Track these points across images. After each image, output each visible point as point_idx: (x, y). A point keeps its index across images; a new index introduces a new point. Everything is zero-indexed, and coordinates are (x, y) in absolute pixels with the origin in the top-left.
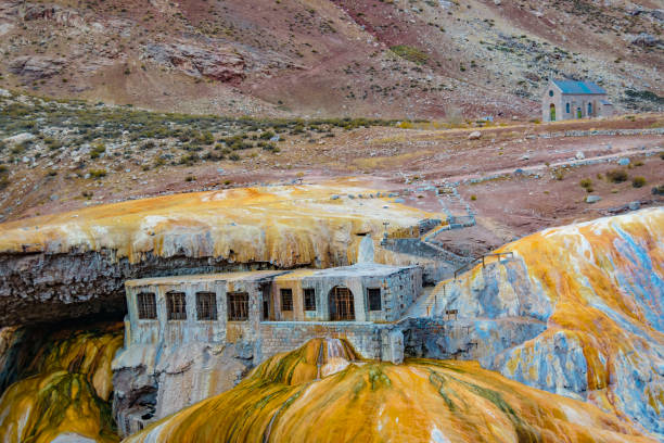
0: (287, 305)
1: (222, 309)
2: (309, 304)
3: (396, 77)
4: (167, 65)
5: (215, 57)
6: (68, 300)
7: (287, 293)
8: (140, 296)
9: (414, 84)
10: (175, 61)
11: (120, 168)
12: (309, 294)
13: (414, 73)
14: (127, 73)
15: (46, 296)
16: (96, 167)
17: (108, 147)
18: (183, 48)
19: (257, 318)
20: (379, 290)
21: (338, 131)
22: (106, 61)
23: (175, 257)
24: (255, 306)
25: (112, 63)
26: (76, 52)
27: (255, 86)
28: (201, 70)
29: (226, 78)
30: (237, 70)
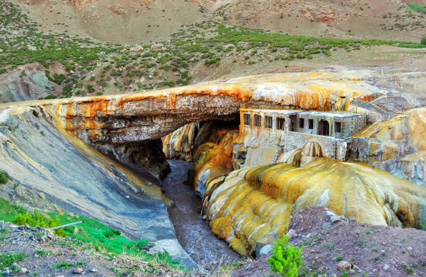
0: (302, 125)
1: (274, 124)
2: (311, 127)
3: (408, 20)
4: (299, 14)
5: (321, 10)
6: (219, 114)
7: (302, 121)
8: (245, 115)
9: (418, 24)
10: (303, 12)
11: (261, 61)
12: (311, 122)
13: (419, 18)
14: (282, 17)
15: (212, 111)
16: (252, 59)
17: (259, 51)
18: (307, 6)
19: (287, 129)
20: (340, 123)
21: (363, 47)
22: (274, 13)
23: (259, 100)
24: (287, 124)
25: (276, 13)
26: (262, 9)
27: (338, 24)
28: (314, 16)
29: (325, 20)
30: (331, 16)
